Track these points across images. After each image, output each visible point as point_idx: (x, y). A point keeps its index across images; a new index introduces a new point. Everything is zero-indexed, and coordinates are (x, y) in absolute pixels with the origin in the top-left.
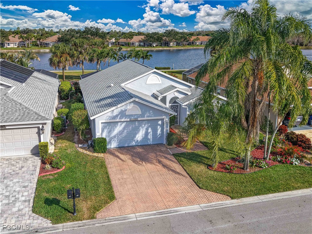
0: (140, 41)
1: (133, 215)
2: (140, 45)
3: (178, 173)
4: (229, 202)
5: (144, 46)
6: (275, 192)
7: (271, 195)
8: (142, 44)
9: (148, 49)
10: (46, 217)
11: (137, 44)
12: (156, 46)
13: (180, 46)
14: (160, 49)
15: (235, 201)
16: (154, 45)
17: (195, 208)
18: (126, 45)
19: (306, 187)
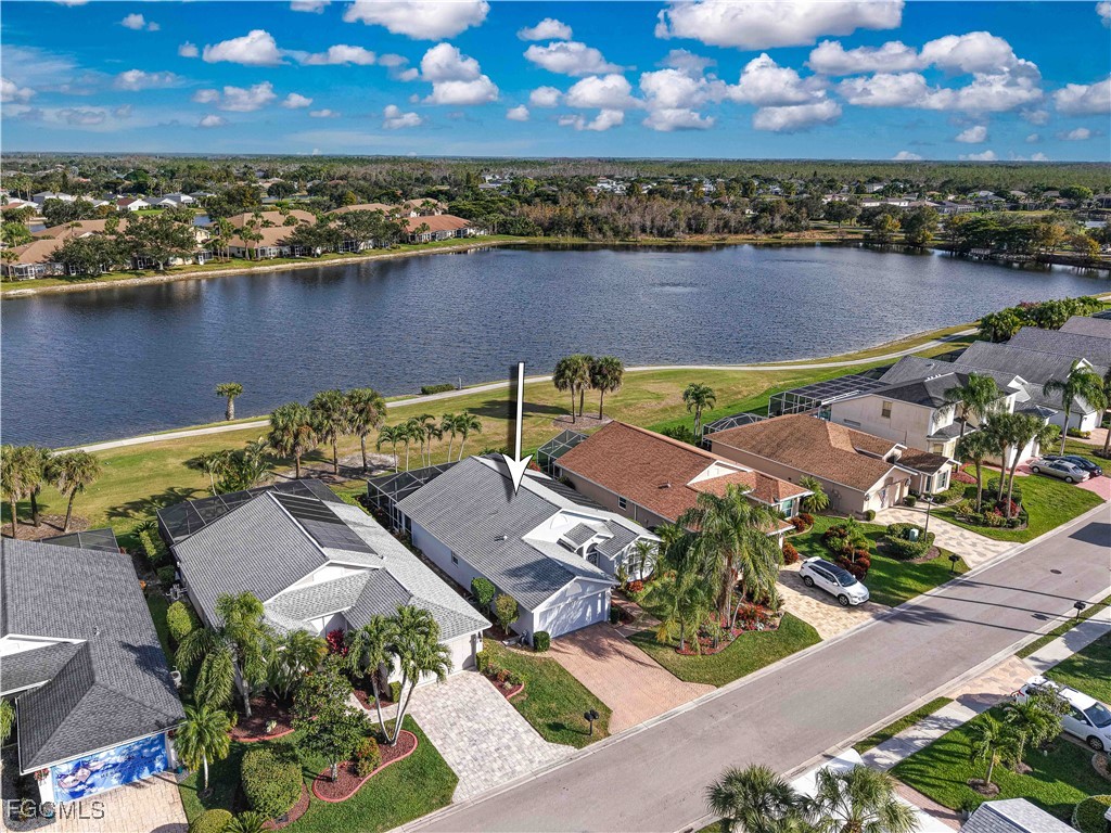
0: (281, 244)
1: (640, 725)
2: (281, 255)
3: (647, 665)
4: (717, 692)
5: (291, 256)
6: (752, 671)
7: (750, 676)
8: (286, 250)
9: (306, 264)
10: (565, 743)
11: (274, 251)
12: (323, 252)
13: (384, 250)
14: (336, 261)
15: (720, 689)
16: (319, 251)
17: (688, 706)
18: (244, 256)
19: (778, 659)
